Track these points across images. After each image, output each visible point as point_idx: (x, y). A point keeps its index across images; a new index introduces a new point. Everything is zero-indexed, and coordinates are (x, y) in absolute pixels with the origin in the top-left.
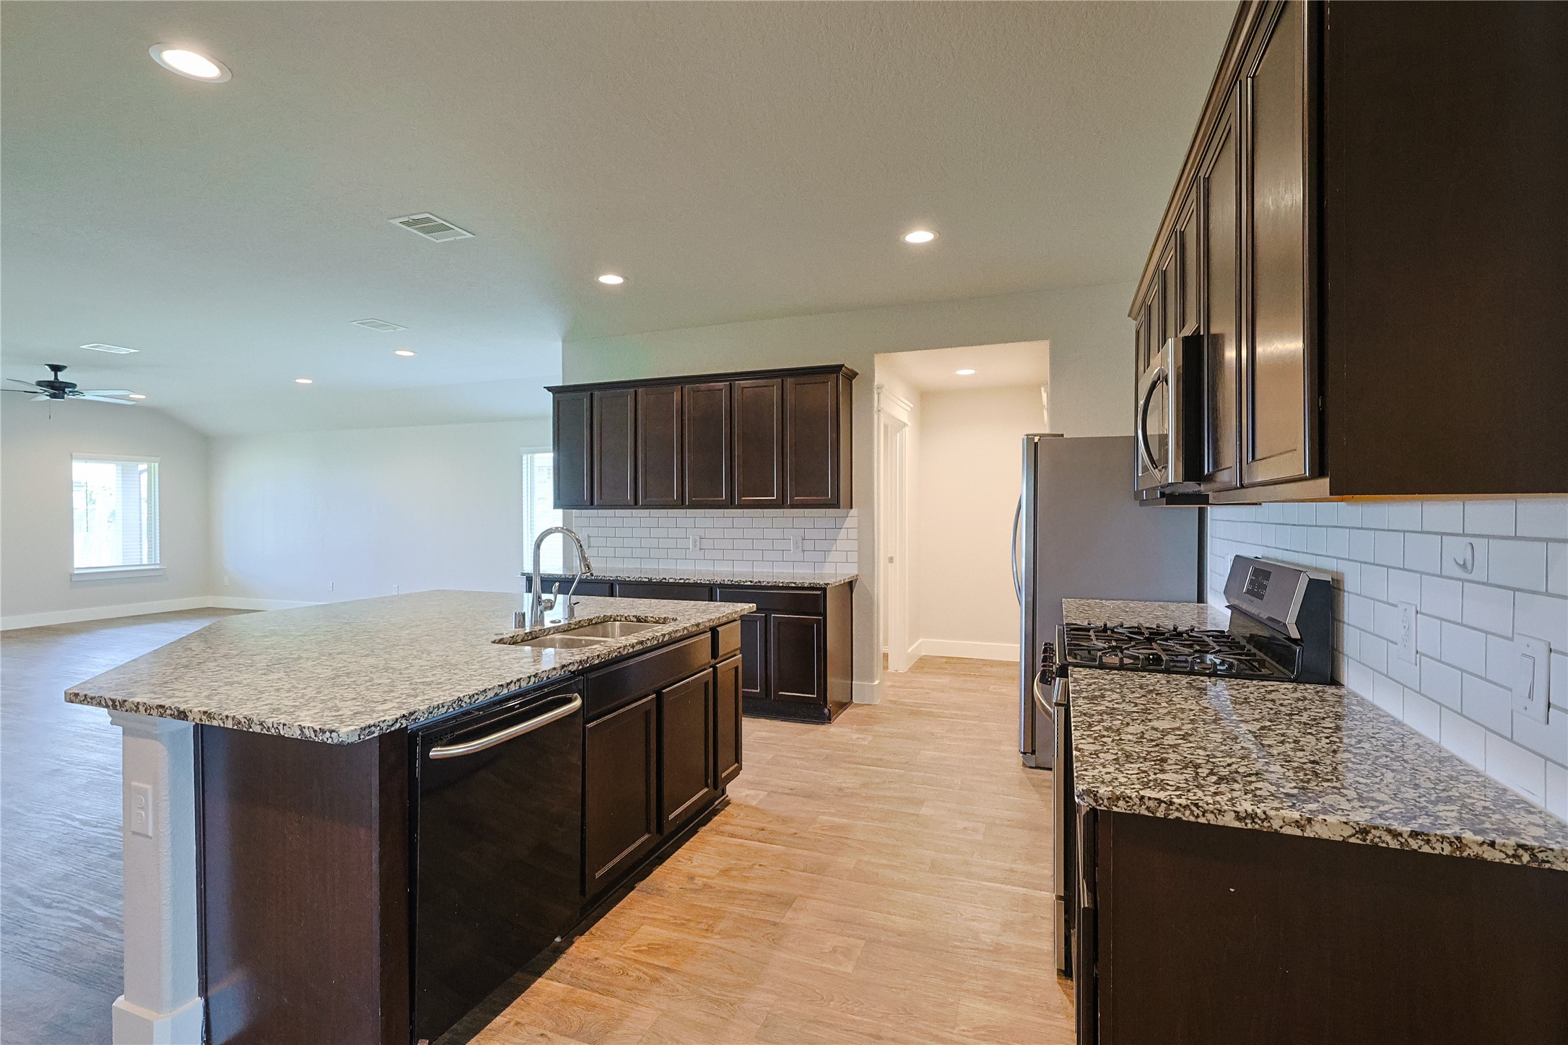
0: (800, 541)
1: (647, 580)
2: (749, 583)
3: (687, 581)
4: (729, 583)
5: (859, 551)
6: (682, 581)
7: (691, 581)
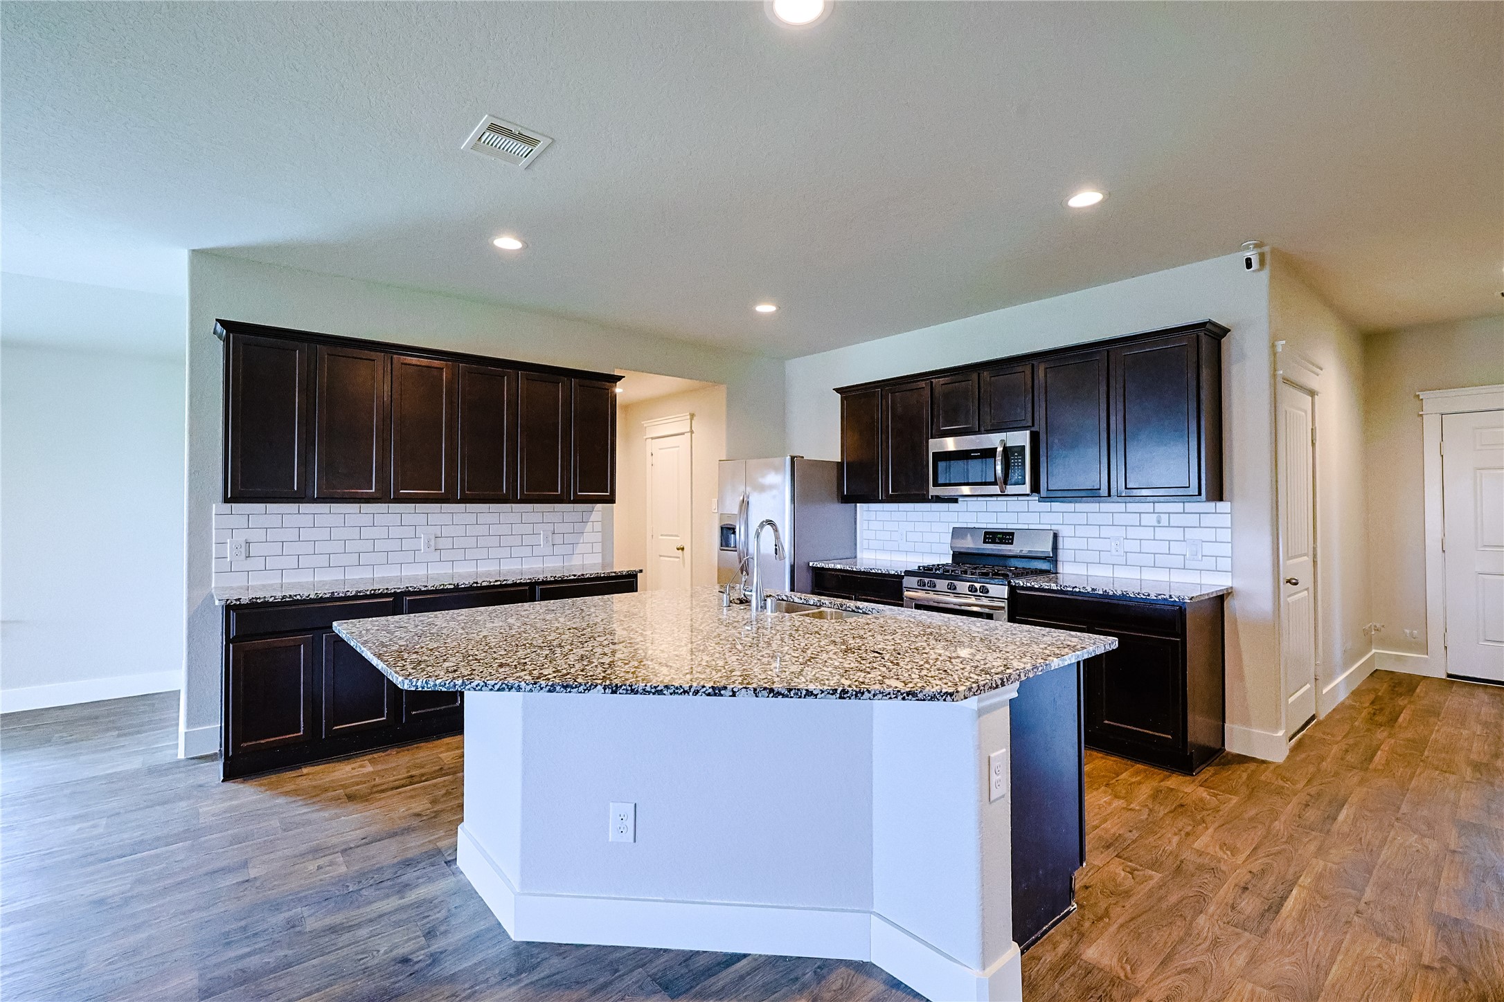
0: (551, 534)
1: (452, 587)
2: (573, 577)
3: (505, 582)
4: (552, 579)
5: (603, 542)
6: (499, 583)
7: (509, 582)
